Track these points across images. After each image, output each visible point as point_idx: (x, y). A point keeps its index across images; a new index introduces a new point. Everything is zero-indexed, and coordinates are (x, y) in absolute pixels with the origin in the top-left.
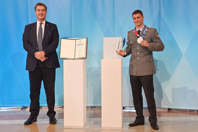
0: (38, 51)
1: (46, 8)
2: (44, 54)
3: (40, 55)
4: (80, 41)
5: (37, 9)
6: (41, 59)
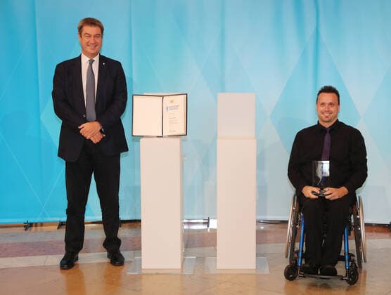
0: (86, 121)
1: (102, 30)
2: (99, 128)
3: (91, 130)
4: (172, 101)
5: (83, 33)
6: (92, 139)
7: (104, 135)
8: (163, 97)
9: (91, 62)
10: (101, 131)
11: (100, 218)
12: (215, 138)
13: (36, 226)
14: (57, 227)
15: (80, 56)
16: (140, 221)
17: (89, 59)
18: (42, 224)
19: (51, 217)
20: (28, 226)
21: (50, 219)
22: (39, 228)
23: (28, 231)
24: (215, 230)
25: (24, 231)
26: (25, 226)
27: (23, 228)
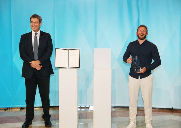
7: (42, 67)
8: (69, 50)
9: (36, 34)
10: (40, 64)
11: (41, 105)
12: (93, 69)
13: (9, 109)
14: (19, 109)
15: (32, 32)
16: (58, 107)
17: (35, 33)
18: (12, 108)
19: (17, 105)
20: (6, 109)
21: (16, 106)
22: (11, 110)
23: (6, 111)
24: (93, 111)
25: (4, 112)
26: (5, 109)
27: (4, 110)
